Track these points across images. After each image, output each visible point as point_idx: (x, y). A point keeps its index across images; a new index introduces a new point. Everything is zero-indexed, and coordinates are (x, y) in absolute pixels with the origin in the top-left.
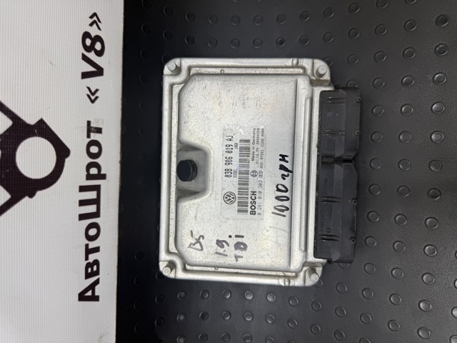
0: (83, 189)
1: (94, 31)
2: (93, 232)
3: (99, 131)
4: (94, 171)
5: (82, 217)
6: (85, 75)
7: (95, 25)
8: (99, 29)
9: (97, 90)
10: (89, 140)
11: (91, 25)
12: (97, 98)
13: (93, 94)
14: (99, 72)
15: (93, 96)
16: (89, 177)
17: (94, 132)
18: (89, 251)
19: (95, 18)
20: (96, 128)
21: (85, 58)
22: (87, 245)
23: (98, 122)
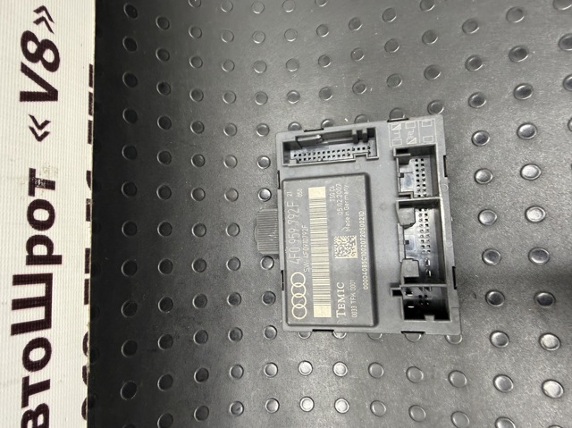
0: (19, 280)
1: (41, 33)
2: (36, 355)
3: (50, 185)
4: (40, 250)
5: (18, 329)
6: (26, 96)
7: (43, 23)
8: (51, 31)
9: (46, 123)
10: (32, 199)
11: (38, 22)
12: (46, 134)
13: (41, 127)
14: (51, 95)
15: (40, 130)
16: (32, 260)
17: (41, 186)
18: (29, 390)
19: (43, 14)
20: (44, 181)
21: (25, 69)
22: (26, 380)
23: (47, 171)
